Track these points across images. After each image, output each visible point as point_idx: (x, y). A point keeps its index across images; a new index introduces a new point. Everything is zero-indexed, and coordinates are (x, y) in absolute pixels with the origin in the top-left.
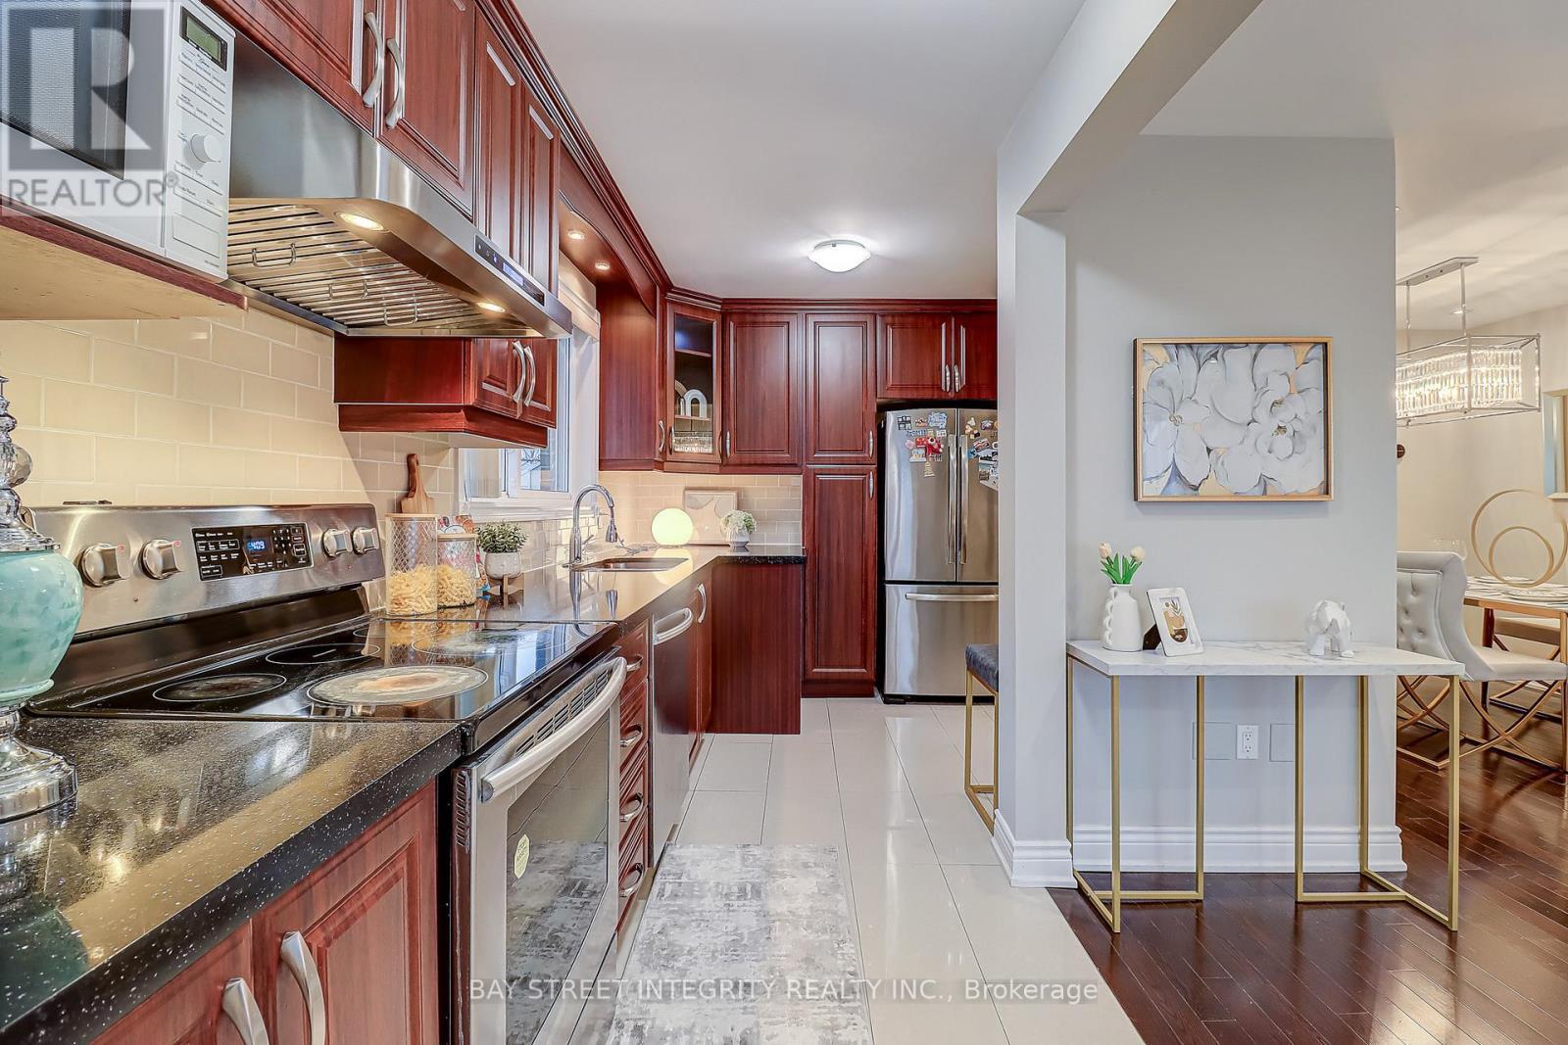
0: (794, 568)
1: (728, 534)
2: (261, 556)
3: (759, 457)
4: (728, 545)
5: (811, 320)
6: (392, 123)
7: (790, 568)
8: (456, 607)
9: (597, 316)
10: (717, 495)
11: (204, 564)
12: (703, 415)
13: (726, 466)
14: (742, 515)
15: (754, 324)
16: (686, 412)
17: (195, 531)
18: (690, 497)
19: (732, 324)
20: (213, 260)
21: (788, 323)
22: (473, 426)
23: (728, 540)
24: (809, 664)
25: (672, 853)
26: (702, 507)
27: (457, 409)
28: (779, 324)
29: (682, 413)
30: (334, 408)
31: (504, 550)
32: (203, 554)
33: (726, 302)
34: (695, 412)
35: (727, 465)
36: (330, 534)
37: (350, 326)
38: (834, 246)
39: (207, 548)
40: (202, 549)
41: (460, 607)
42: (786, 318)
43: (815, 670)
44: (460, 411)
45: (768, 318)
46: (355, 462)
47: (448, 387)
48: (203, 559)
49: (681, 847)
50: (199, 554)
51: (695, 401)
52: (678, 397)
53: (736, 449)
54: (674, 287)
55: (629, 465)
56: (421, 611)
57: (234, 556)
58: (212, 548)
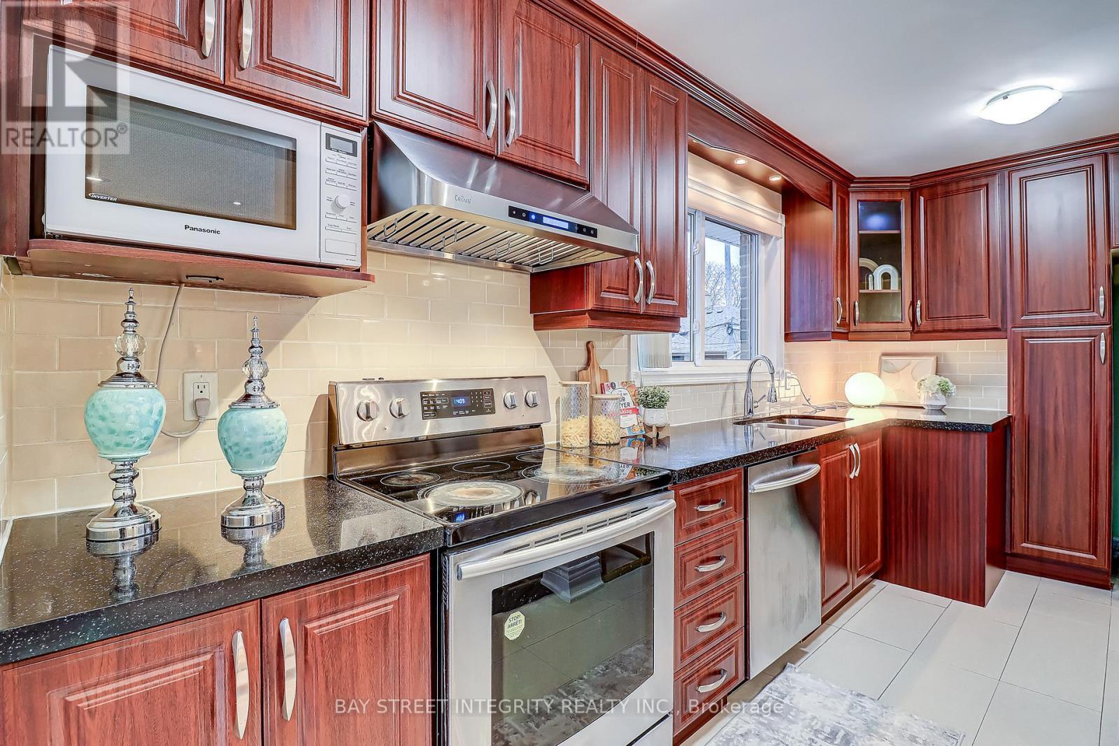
0: (978, 436)
1: (922, 397)
2: (463, 408)
3: (954, 324)
4: (922, 408)
5: (1016, 177)
6: (509, 142)
7: (972, 436)
8: (604, 445)
9: (781, 219)
10: (915, 360)
11: (426, 411)
12: (894, 287)
13: (917, 333)
14: (938, 379)
15: (947, 194)
16: (877, 285)
17: (422, 393)
18: (886, 362)
19: (922, 199)
20: (353, 258)
21: (987, 185)
22: (597, 323)
23: (922, 403)
24: (1017, 538)
25: (788, 674)
26: (898, 371)
27: (583, 313)
28: (976, 188)
29: (871, 287)
30: (531, 317)
31: (654, 407)
32: (426, 406)
33: (913, 179)
34: (886, 285)
35: (919, 332)
36: (509, 394)
37: (534, 266)
38: (1006, 98)
39: (429, 402)
40: (425, 403)
41: (607, 445)
42: (984, 181)
43: (1024, 545)
44: (585, 314)
45: (963, 185)
46: (546, 349)
47: (578, 298)
48: (426, 408)
49: (799, 673)
50: (423, 406)
51: (886, 276)
52: (864, 272)
53: (929, 317)
54: (855, 178)
55: (814, 336)
56: (574, 445)
57: (445, 407)
58: (431, 403)
